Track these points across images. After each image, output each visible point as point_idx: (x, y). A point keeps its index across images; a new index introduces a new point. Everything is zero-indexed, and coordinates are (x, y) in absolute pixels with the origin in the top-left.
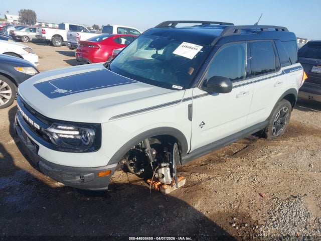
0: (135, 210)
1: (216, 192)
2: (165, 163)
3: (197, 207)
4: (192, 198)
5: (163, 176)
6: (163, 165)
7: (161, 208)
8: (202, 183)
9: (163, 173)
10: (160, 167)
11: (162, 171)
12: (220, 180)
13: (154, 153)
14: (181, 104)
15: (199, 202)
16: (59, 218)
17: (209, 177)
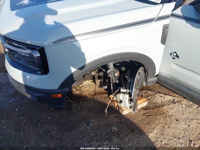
0: (88, 128)
1: (177, 121)
2: (125, 88)
3: (151, 136)
4: (149, 124)
5: (121, 102)
6: (122, 90)
7: (114, 130)
8: (165, 107)
9: (121, 99)
10: (119, 92)
11: (121, 97)
12: (184, 106)
13: (116, 75)
14: (154, 24)
15: (155, 131)
16: (23, 123)
17: (174, 100)
